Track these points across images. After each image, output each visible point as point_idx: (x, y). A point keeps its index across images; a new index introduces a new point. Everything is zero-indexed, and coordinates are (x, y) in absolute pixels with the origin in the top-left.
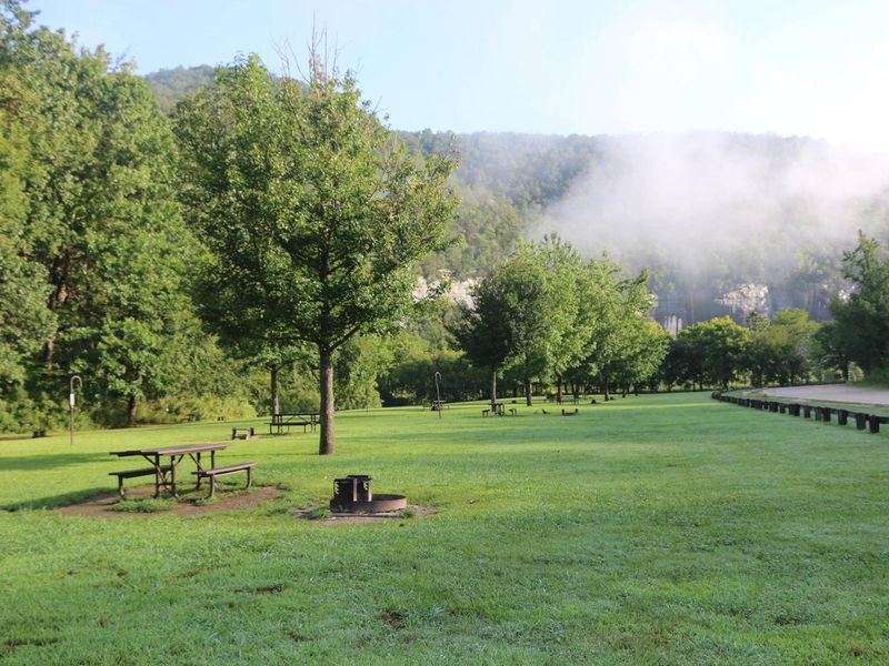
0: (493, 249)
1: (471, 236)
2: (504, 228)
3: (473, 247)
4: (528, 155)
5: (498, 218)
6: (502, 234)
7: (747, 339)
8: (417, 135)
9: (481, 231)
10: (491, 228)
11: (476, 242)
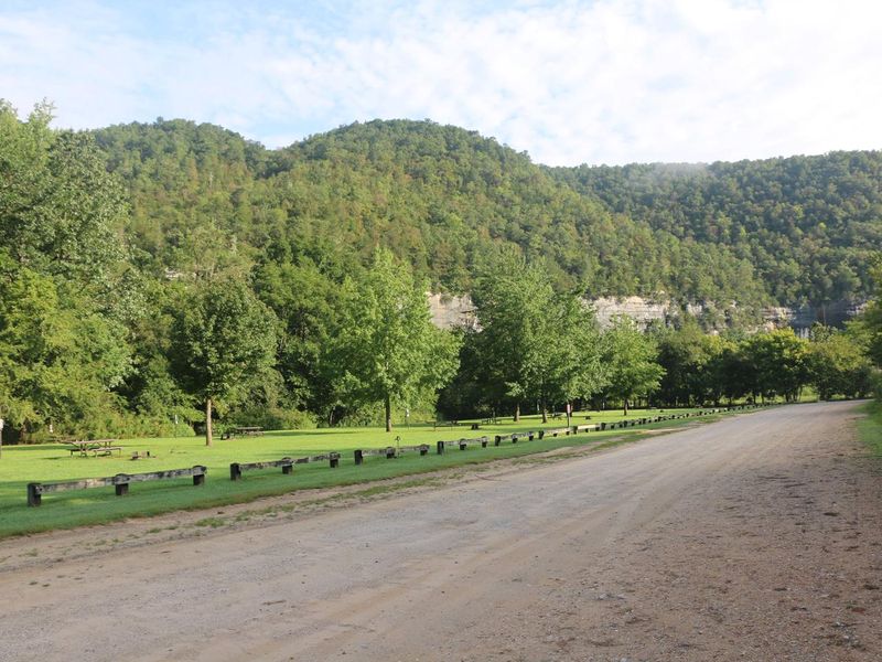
0: (625, 270)
1: (605, 258)
2: (637, 250)
3: (606, 268)
4: (674, 182)
5: (631, 240)
6: (635, 256)
7: (805, 351)
8: (574, 170)
9: (615, 254)
10: (624, 250)
11: (609, 263)
